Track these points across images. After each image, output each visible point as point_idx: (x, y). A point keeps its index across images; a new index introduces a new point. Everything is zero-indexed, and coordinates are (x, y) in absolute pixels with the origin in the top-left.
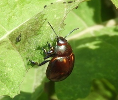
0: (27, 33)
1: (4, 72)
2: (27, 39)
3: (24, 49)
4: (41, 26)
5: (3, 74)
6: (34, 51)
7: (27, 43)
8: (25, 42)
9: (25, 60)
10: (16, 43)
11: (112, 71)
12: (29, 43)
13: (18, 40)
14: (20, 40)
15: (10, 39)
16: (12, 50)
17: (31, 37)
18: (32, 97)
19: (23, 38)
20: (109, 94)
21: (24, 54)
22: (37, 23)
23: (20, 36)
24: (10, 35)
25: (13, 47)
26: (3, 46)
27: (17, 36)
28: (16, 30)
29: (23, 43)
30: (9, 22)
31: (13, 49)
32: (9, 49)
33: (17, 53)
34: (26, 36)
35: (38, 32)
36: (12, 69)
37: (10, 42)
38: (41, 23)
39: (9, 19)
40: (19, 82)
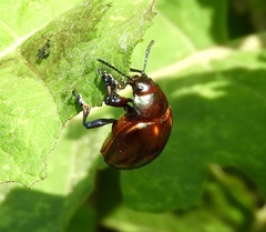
0: (63, 38)
1: (9, 127)
2: (63, 50)
3: (56, 74)
4: (98, 20)
5: (8, 131)
6: (80, 78)
7: (63, 62)
8: (59, 58)
9: (59, 100)
10: (38, 62)
11: (254, 147)
12: (70, 61)
13: (43, 55)
14: (48, 55)
15: (23, 54)
16: (28, 78)
17: (73, 46)
18: (66, 204)
19: (54, 50)
20: (236, 215)
21: (58, 86)
22: (88, 15)
23: (49, 46)
24: (24, 44)
25: (31, 72)
26: (8, 69)
27: (41, 46)
28: (39, 32)
29: (55, 62)
30: (22, 15)
31: (30, 76)
32: (20, 75)
33: (40, 84)
34: (62, 46)
35: (91, 34)
36: (27, 120)
37: (23, 61)
38: (97, 13)
39: (23, 9)
40: (44, 151)
